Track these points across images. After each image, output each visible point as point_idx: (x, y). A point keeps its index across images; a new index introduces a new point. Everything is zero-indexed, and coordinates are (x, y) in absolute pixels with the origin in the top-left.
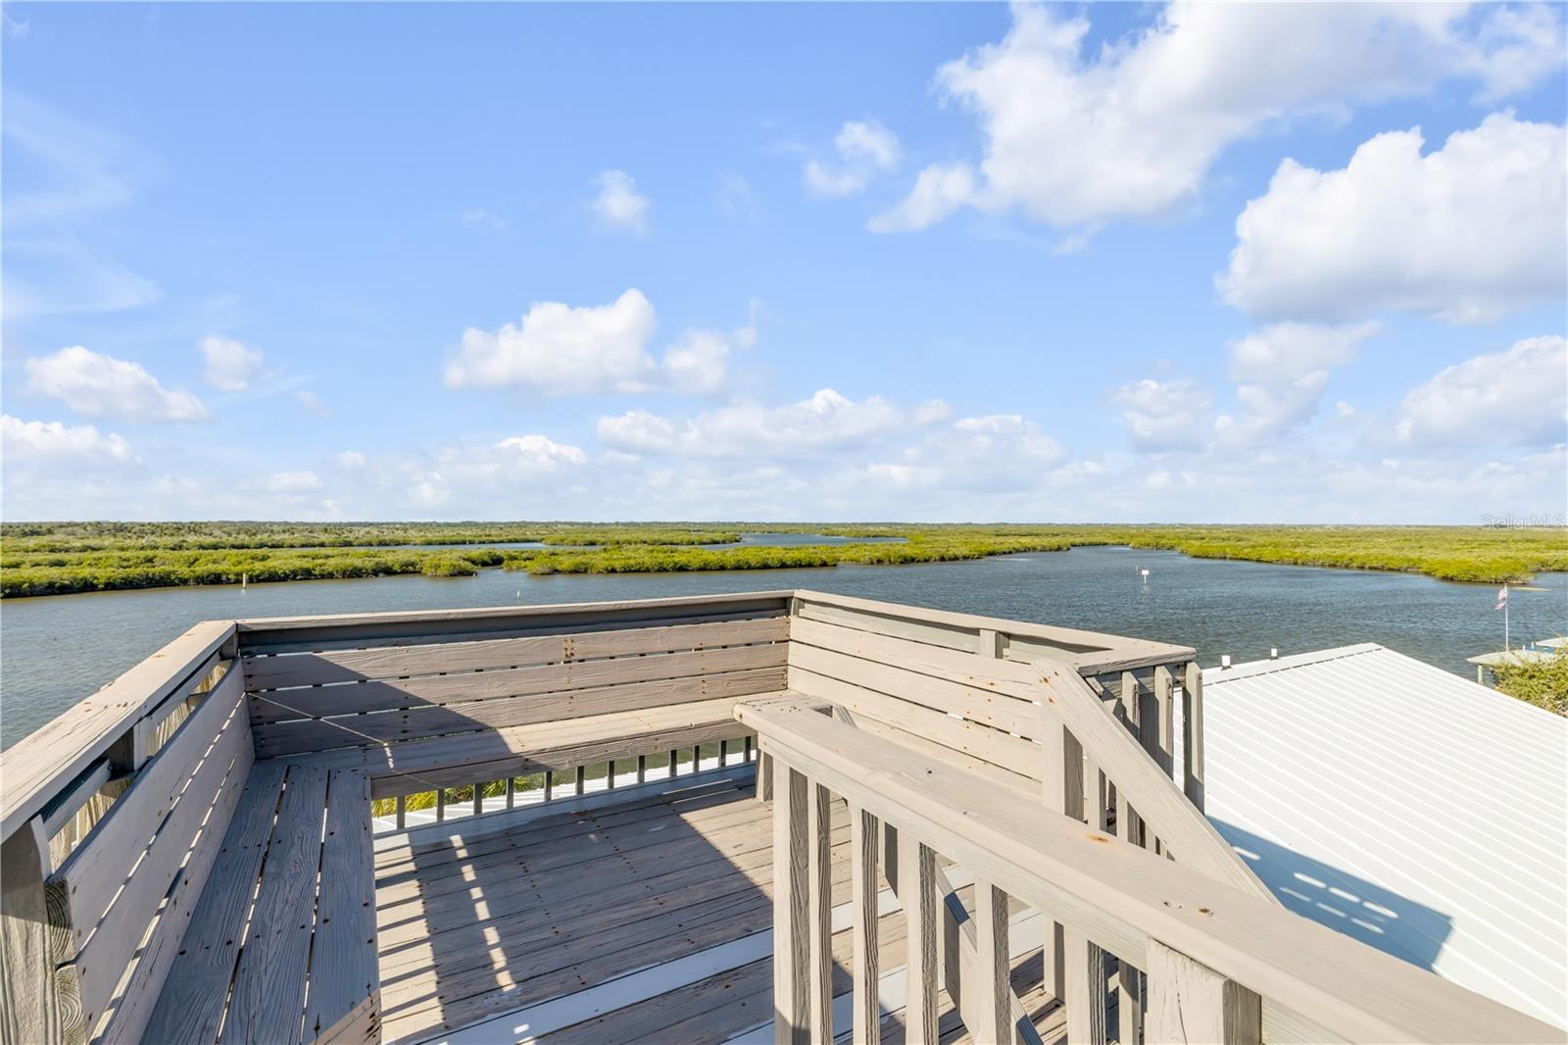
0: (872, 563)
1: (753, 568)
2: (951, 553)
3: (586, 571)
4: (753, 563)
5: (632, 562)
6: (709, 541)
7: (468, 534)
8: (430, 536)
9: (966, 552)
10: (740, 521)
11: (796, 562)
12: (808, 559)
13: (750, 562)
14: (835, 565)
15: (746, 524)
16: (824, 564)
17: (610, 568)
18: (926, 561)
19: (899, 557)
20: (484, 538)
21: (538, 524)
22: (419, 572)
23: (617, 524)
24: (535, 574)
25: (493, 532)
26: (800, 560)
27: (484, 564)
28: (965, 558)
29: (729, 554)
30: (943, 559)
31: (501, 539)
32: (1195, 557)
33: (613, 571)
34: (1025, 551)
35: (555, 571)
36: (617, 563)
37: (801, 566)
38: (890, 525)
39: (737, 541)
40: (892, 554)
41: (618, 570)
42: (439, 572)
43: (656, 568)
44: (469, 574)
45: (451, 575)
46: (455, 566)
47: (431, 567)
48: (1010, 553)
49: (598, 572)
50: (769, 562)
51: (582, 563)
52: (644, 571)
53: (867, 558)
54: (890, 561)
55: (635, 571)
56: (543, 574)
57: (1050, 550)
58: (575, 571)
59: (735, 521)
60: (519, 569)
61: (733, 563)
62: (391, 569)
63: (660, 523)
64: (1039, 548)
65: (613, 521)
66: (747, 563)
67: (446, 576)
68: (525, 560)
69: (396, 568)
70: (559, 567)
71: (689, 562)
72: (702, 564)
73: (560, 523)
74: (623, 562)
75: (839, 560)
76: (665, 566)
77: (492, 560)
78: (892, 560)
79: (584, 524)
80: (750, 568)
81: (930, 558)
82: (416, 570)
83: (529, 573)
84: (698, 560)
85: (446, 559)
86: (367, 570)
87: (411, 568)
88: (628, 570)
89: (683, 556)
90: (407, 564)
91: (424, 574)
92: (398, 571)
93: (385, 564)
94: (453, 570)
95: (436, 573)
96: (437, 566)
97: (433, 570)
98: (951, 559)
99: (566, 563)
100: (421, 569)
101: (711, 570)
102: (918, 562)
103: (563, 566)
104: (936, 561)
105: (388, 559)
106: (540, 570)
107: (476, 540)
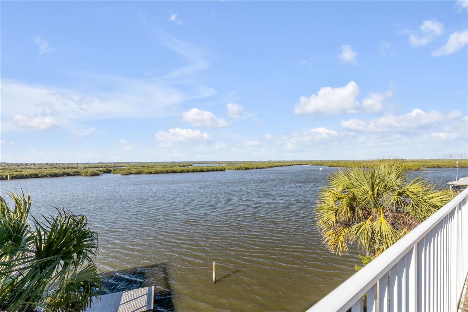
0: (236, 170)
2: (260, 166)
3: (141, 173)
4: (198, 170)
5: (157, 170)
6: (182, 165)
8: (86, 166)
9: (264, 166)
10: (191, 161)
12: (216, 168)
13: (197, 169)
14: (224, 170)
15: (193, 162)
16: (221, 170)
17: (149, 172)
18: (252, 169)
19: (244, 168)
20: (106, 166)
21: (125, 163)
22: (80, 175)
23: (151, 162)
24: (123, 174)
25: (109, 164)
26: (213, 169)
27: (105, 172)
29: (190, 168)
30: (257, 168)
31: (112, 166)
32: (329, 167)
33: (151, 173)
34: (280, 166)
35: (131, 173)
37: (214, 171)
38: (238, 161)
39: (191, 166)
40: (242, 167)
41: (153, 173)
43: (166, 172)
44: (99, 175)
45: (92, 175)
46: (93, 172)
47: (84, 173)
48: (276, 167)
49: (146, 174)
50: (204, 170)
51: (140, 171)
52: (162, 173)
53: (234, 168)
55: (158, 173)
56: (126, 174)
57: (288, 166)
58: (137, 173)
59: (190, 161)
60: (117, 173)
61: (191, 170)
62: (69, 174)
63: (166, 162)
64: (284, 165)
65: (150, 162)
66: (196, 170)
67: (90, 176)
68: (120, 170)
69: (71, 173)
70: (132, 172)
71: (177, 170)
72: (181, 170)
73: (132, 162)
74: (154, 170)
75: (225, 169)
76: (169, 171)
77: (107, 171)
78: (242, 169)
79: (141, 163)
80: (197, 171)
81: (254, 168)
82: (79, 174)
83: (121, 174)
84: (180, 169)
85: (90, 170)
86: (60, 174)
87: (77, 173)
88: (156, 173)
89: (175, 169)
90: (75, 172)
91: (82, 175)
92: (72, 174)
93: (67, 172)
94: (93, 174)
95: (86, 174)
96: (87, 173)
97: (85, 174)
98: (259, 168)
99: (134, 171)
100: (81, 173)
101: (184, 172)
102: (250, 169)
103: (133, 172)
104: (255, 169)
105: (69, 171)
106: (125, 173)
107: (103, 166)
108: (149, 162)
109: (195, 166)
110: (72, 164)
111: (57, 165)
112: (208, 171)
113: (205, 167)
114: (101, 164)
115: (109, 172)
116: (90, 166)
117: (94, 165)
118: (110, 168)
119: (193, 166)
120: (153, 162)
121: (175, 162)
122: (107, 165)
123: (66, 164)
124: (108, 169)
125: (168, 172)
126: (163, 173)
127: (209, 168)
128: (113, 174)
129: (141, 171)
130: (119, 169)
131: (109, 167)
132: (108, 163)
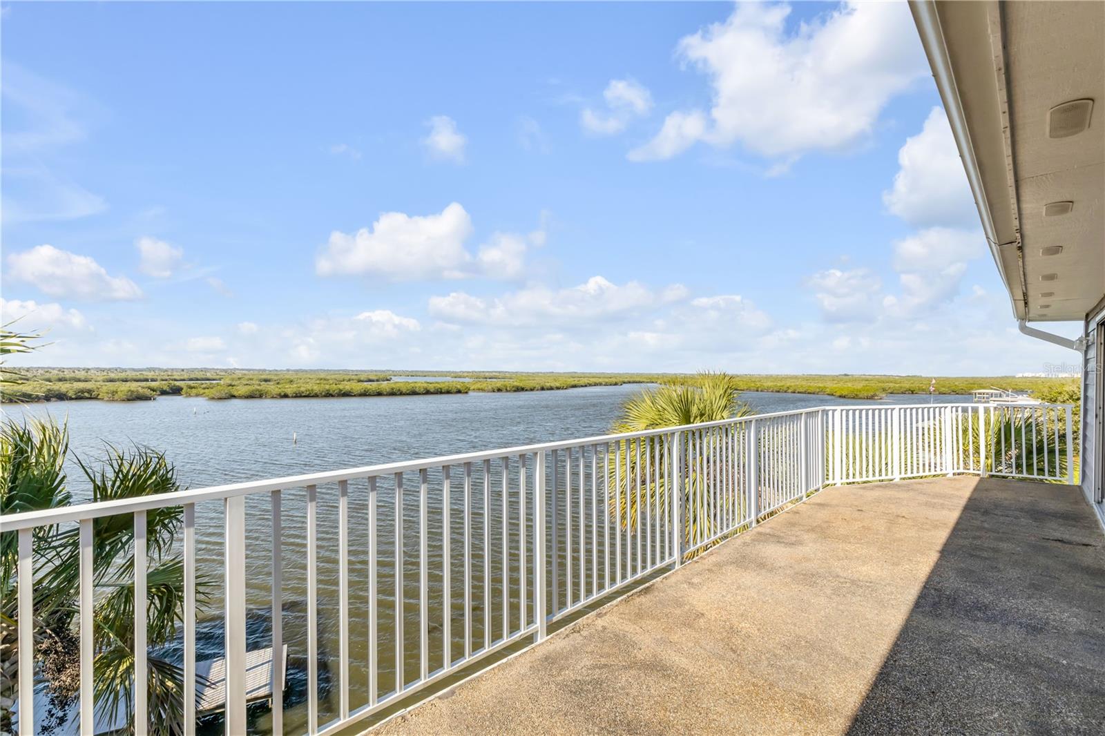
0: (494, 391)
1: (404, 394)
2: (548, 385)
3: (261, 396)
4: (404, 391)
5: (303, 389)
6: (365, 379)
7: (150, 375)
8: (112, 376)
9: (558, 385)
10: (388, 369)
11: (437, 390)
12: (446, 388)
13: (402, 389)
14: (467, 393)
15: (393, 371)
16: (459, 392)
17: (283, 394)
18: (532, 390)
19: (513, 387)
20: (167, 378)
21: (218, 369)
22: (96, 398)
23: (288, 370)
24: (213, 398)
25: (175, 373)
26: (441, 389)
27: (164, 393)
28: (558, 388)
29: (385, 386)
30: (543, 389)
31: (182, 378)
33: (286, 396)
34: (595, 385)
35: (233, 397)
36: (289, 390)
37: (441, 393)
39: (388, 380)
40: (508, 385)
41: (290, 395)
42: (116, 397)
43: (323, 394)
44: (147, 398)
45: (129, 400)
46: (133, 391)
47: (107, 393)
48: (586, 386)
49: (273, 397)
50: (417, 390)
51: (257, 390)
52: (313, 396)
53: (490, 387)
54: (506, 390)
55: (305, 396)
56: (221, 399)
57: (611, 385)
58: (251, 396)
59: (383, 369)
60: (197, 395)
61: (388, 390)
62: (65, 395)
63: (324, 370)
64: (604, 383)
65: (285, 369)
66: (399, 390)
67: (124, 400)
68: (204, 389)
69: (71, 394)
70: (236, 394)
71: (351, 389)
72: (362, 391)
73: (238, 369)
74: (294, 390)
75: (469, 390)
76: (331, 392)
77: (171, 389)
78: (508, 389)
79: (259, 370)
80: (402, 394)
81: (535, 388)
82: (92, 396)
83: (207, 398)
84: (358, 388)
85: (125, 387)
86: (37, 396)
87: (86, 395)
88: (298, 396)
89: (347, 386)
90: (82, 392)
91: (103, 399)
92: (73, 397)
93: (58, 390)
94: (131, 396)
95: (113, 397)
96: (114, 393)
97: (110, 395)
98: (548, 389)
99: (242, 390)
100: (99, 395)
101: (370, 395)
102: (526, 390)
103: (239, 392)
104: (538, 390)
105: (63, 387)
106: (218, 395)
107: (159, 378)
108: (281, 370)
109: (398, 382)
110: (71, 371)
111: (28, 371)
112: (428, 392)
113: (420, 383)
114: (153, 373)
115: (176, 391)
116: (123, 375)
117: (134, 373)
118: (178, 383)
119: (392, 381)
120: (292, 371)
121: (349, 371)
122: (170, 374)
123: (54, 369)
124: (174, 386)
125: (328, 395)
126: (316, 396)
127: (431, 388)
128: (187, 397)
129: (262, 390)
130: (203, 384)
131: (175, 380)
132: (172, 370)
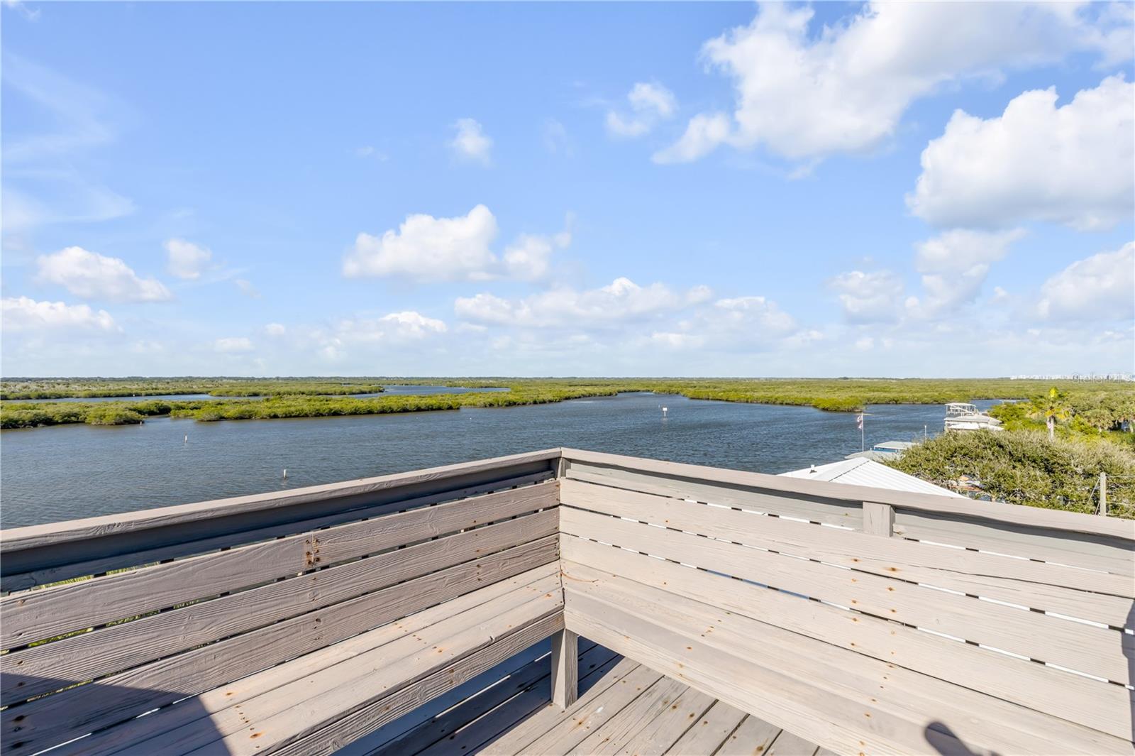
0: (486, 406)
1: (395, 412)
2: (541, 399)
3: (250, 417)
4: (395, 409)
5: (293, 409)
6: (358, 392)
7: (135, 389)
8: (95, 391)
9: (551, 398)
10: (381, 377)
11: (428, 407)
12: (438, 404)
13: (392, 407)
14: (458, 409)
16: (450, 408)
17: (272, 415)
18: (524, 404)
19: (505, 402)
20: (153, 392)
21: (204, 382)
22: (83, 422)
24: (202, 421)
26: (432, 405)
27: (151, 413)
28: (551, 401)
29: (376, 402)
30: (535, 403)
31: (169, 392)
32: (692, 398)
33: (275, 417)
34: (589, 396)
35: (222, 418)
36: (279, 410)
37: (432, 409)
39: (381, 391)
40: (500, 400)
41: (280, 416)
42: (104, 421)
43: (314, 413)
44: (137, 422)
45: (117, 424)
46: (121, 416)
47: (95, 417)
48: (580, 397)
49: (262, 418)
50: (408, 407)
51: (247, 411)
52: (303, 416)
53: (482, 403)
54: (498, 404)
55: (295, 417)
56: (210, 421)
57: (604, 396)
58: (240, 418)
59: (378, 377)
60: (186, 416)
61: (379, 408)
62: (51, 420)
64: (598, 394)
65: (274, 378)
66: (390, 408)
67: (112, 425)
68: (192, 409)
69: (57, 418)
70: (225, 415)
71: (342, 408)
72: (353, 410)
73: (225, 378)
74: (284, 410)
75: (461, 405)
76: (321, 411)
77: (159, 409)
78: (500, 404)
80: (392, 413)
81: (527, 402)
82: (79, 421)
83: (196, 421)
84: (349, 407)
85: (111, 410)
86: (24, 421)
87: (73, 418)
88: (288, 417)
89: (337, 404)
90: (69, 416)
91: (90, 424)
92: (60, 421)
93: (45, 415)
94: (119, 419)
95: (101, 423)
96: (101, 415)
97: (97, 419)
98: (540, 403)
99: (232, 412)
100: (86, 418)
101: (360, 415)
102: (518, 405)
103: (229, 414)
104: (530, 404)
105: (47, 409)
106: (208, 417)
107: (143, 393)
112: (420, 410)
113: (413, 397)
114: (136, 385)
115: (165, 411)
116: (105, 390)
122: (154, 386)
124: (162, 406)
125: (319, 415)
126: (306, 417)
127: (421, 405)
128: (177, 418)
129: (251, 412)
